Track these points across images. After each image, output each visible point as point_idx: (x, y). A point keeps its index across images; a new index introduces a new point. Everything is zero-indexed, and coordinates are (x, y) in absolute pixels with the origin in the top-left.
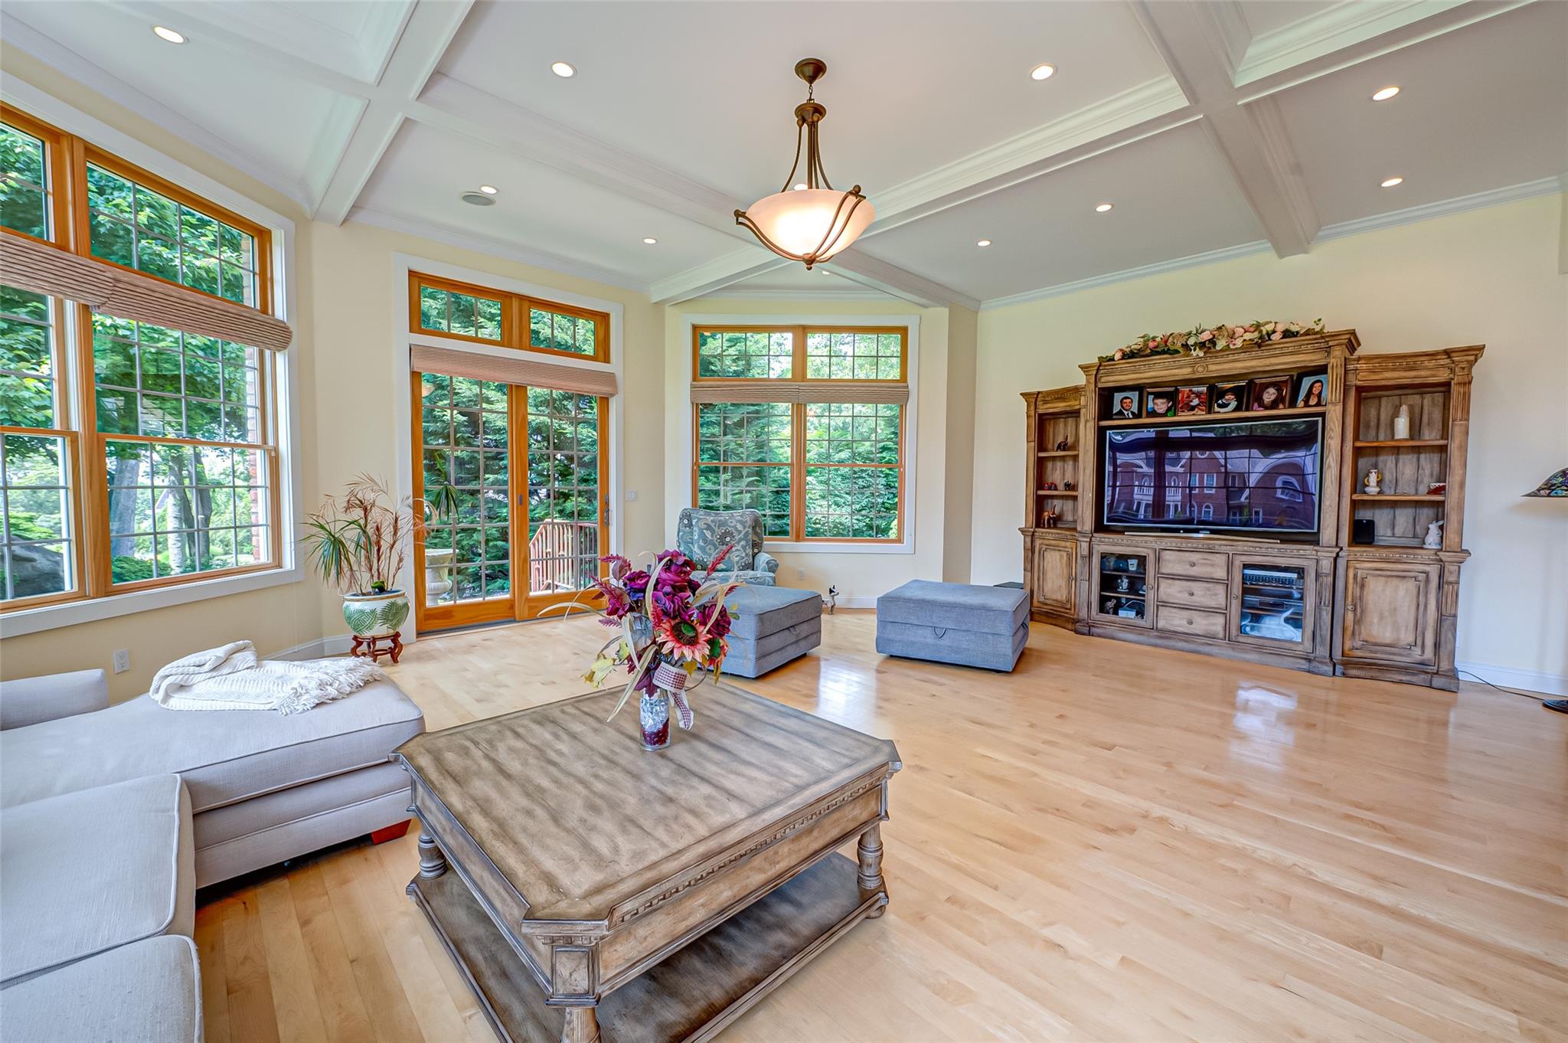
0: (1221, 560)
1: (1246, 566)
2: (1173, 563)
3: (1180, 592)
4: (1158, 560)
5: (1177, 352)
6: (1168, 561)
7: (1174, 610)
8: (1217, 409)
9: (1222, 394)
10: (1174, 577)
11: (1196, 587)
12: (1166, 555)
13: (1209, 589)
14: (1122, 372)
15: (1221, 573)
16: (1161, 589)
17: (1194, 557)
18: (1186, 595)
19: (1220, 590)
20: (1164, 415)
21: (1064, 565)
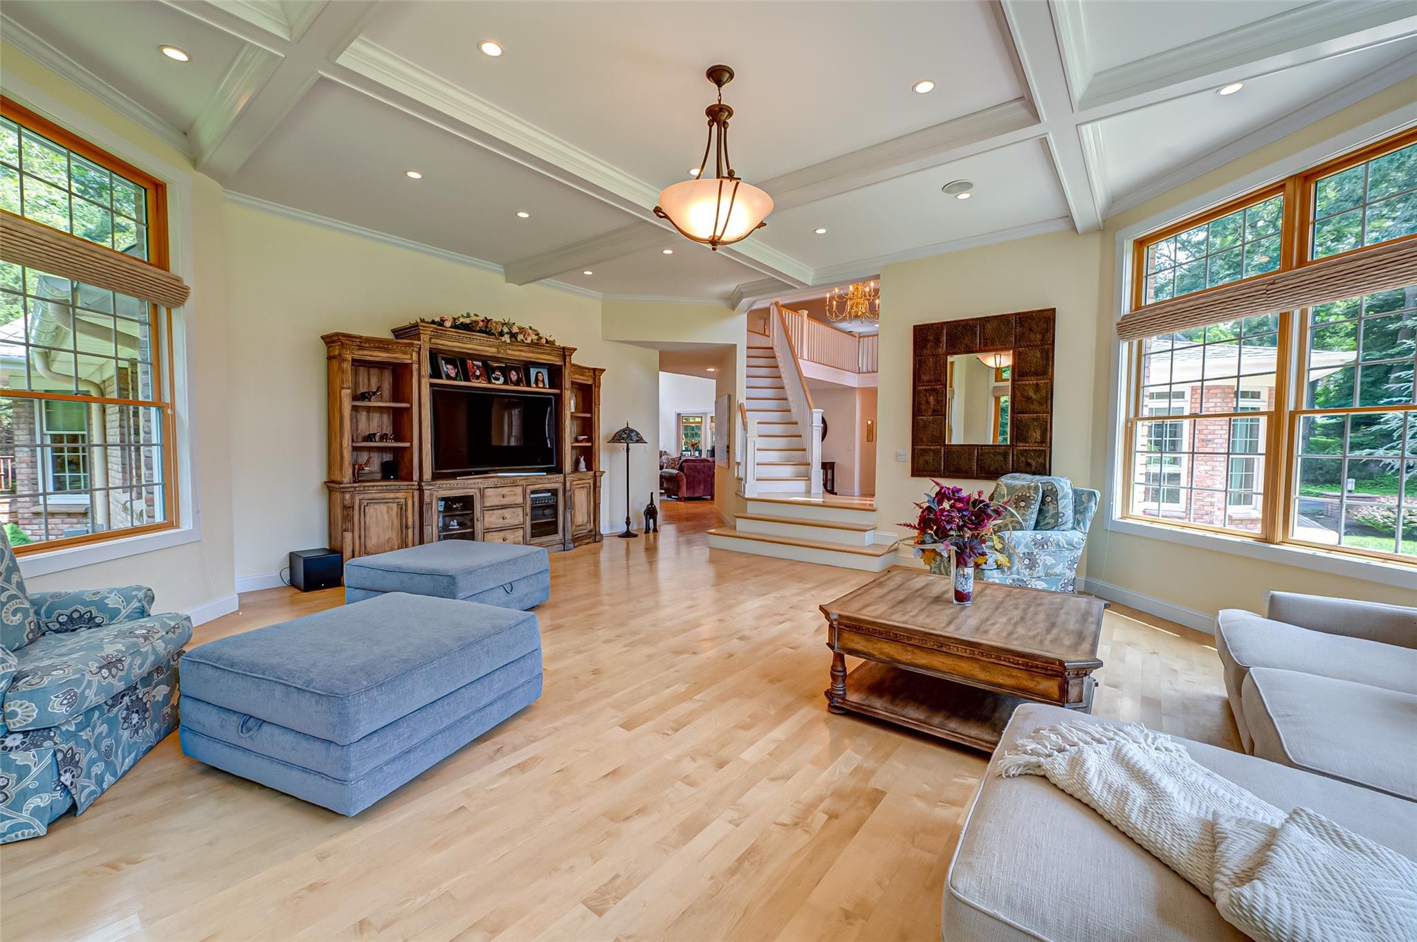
0: (519, 490)
1: (533, 492)
2: (493, 498)
3: (498, 518)
4: (482, 496)
5: (494, 334)
6: (489, 497)
7: (495, 533)
8: (493, 381)
9: (494, 370)
10: (493, 508)
11: (506, 512)
12: (489, 492)
13: (514, 512)
14: (450, 339)
15: (520, 500)
16: (486, 519)
17: (505, 491)
18: (501, 520)
19: (520, 511)
20: (455, 379)
21: (395, 516)
